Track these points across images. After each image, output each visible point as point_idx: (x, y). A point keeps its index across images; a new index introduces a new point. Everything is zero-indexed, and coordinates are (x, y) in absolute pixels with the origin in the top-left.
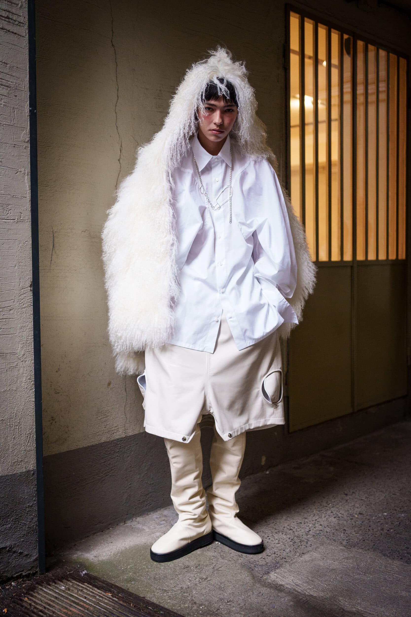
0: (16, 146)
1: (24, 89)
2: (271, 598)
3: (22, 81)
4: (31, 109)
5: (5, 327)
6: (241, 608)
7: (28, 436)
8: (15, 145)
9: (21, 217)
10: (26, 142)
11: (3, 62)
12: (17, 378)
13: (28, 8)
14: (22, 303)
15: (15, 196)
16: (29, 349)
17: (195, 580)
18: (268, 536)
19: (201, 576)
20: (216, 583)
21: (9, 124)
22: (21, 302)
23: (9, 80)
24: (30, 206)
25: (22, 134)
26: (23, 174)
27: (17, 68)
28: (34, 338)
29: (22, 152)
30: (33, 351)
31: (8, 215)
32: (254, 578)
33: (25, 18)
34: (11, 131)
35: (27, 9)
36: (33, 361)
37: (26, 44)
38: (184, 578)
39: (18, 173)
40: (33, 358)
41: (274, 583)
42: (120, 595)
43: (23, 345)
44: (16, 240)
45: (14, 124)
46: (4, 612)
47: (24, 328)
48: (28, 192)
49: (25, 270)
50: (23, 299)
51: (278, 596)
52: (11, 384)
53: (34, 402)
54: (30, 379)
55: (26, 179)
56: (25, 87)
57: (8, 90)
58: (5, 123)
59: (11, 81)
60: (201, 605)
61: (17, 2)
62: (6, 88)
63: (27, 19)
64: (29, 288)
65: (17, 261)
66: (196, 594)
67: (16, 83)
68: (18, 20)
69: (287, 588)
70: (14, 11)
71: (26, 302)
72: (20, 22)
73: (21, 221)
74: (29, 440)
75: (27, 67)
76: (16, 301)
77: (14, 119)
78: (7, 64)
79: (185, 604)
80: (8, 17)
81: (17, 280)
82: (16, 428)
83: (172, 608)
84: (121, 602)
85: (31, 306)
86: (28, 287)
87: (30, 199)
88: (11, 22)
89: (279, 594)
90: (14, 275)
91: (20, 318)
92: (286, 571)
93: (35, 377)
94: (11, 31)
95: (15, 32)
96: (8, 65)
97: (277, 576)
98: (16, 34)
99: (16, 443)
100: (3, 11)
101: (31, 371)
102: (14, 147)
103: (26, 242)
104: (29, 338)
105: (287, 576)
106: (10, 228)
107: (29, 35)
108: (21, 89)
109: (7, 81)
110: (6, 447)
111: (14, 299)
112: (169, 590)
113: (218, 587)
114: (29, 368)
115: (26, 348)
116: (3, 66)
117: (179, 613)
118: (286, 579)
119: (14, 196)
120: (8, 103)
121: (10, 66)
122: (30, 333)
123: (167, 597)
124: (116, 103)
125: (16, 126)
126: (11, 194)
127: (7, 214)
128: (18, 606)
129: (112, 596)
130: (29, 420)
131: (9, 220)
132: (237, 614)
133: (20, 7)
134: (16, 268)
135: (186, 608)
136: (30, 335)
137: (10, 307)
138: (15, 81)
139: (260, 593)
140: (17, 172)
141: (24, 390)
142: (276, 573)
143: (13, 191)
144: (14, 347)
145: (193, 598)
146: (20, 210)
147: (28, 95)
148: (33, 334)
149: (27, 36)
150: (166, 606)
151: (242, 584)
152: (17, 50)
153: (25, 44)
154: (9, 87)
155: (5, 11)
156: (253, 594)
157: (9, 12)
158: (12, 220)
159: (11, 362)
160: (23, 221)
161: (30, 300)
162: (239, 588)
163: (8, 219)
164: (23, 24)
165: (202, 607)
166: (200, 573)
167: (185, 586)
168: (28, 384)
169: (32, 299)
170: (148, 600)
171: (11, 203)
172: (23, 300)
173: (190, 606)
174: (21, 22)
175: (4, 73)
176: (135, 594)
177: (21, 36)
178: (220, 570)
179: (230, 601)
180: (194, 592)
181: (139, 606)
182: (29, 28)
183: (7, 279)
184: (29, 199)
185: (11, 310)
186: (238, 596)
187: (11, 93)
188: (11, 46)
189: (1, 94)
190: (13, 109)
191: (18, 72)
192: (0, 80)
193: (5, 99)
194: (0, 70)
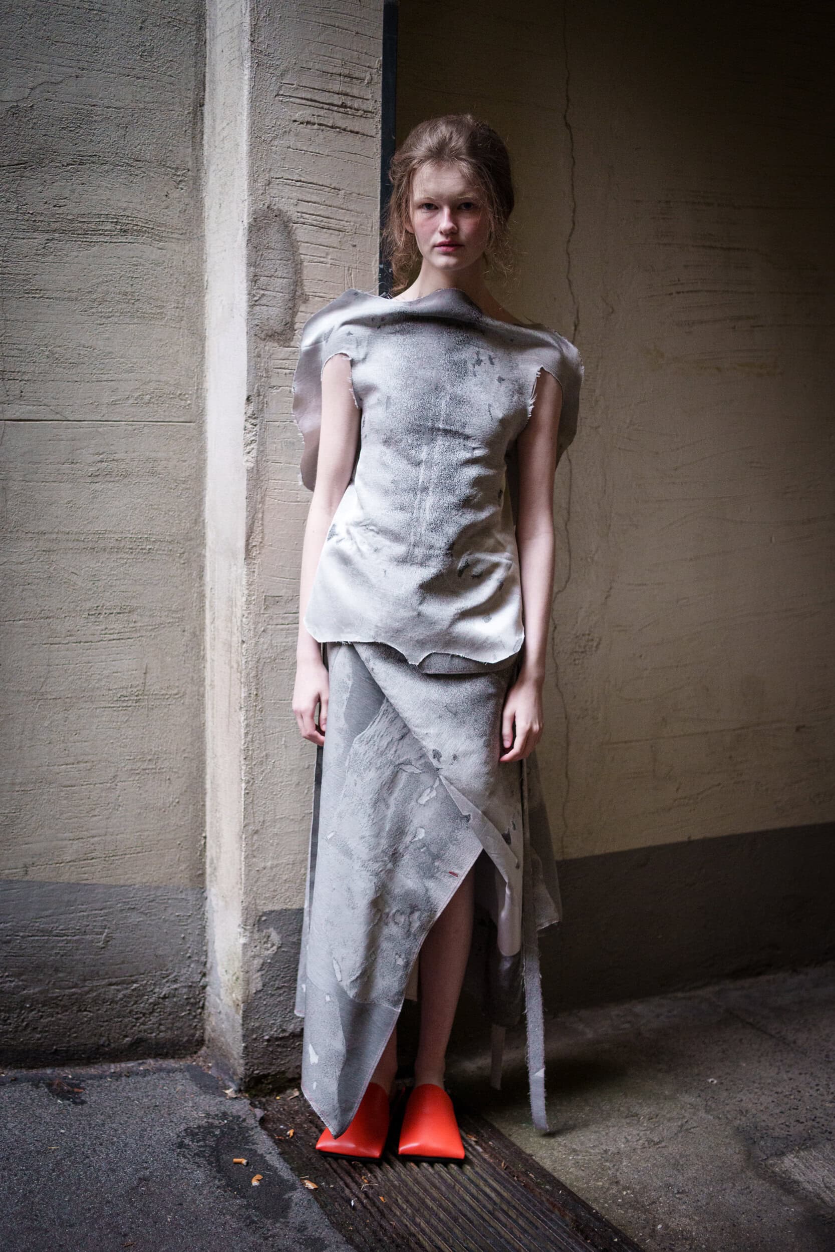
1: (371, 231)
2: (764, 1202)
3: (367, 218)
4: (382, 266)
6: (698, 1208)
11: (332, 187)
13: (383, 84)
17: (638, 1141)
18: (817, 1085)
19: (651, 1136)
20: (671, 1154)
23: (341, 218)
27: (359, 194)
32: (748, 1159)
33: (376, 101)
35: (381, 85)
37: (377, 150)
38: (618, 1136)
41: (784, 1175)
42: (490, 1143)
46: (289, 1136)
51: (780, 1200)
56: (372, 227)
57: (340, 237)
58: (332, 296)
59: (346, 219)
60: (625, 1188)
61: (362, 75)
62: (337, 233)
63: (379, 105)
66: (627, 1166)
67: (355, 223)
68: (364, 107)
69: (804, 1189)
70: (355, 92)
72: (365, 112)
75: (377, 192)
78: (340, 190)
79: (597, 1181)
80: (343, 106)
83: (571, 1184)
84: (486, 1156)
88: (350, 113)
89: (784, 1198)
92: (820, 1157)
94: (348, 129)
95: (356, 130)
96: (341, 192)
97: (797, 1163)
98: (357, 133)
100: (336, 96)
105: (815, 1168)
107: (383, 133)
108: (366, 232)
109: (339, 220)
112: (581, 1152)
113: (672, 1161)
116: (333, 194)
117: (580, 1195)
118: (812, 1172)
120: (339, 259)
121: (345, 193)
123: (573, 1162)
124: (570, 236)
128: (314, 1129)
129: (476, 1142)
132: (686, 1217)
133: (368, 83)
135: (597, 1188)
138: (353, 219)
139: (748, 1188)
142: (798, 1158)
145: (618, 1174)
147: (378, 242)
149: (379, 136)
150: (562, 1179)
151: (721, 1165)
152: (359, 163)
153: (375, 150)
154: (341, 231)
155: (338, 94)
156: (733, 1188)
157: (346, 95)
162: (710, 1171)
164: (373, 113)
165: (627, 1194)
166: (652, 1130)
167: (612, 1149)
170: (534, 1161)
173: (607, 1186)
174: (368, 110)
175: (334, 207)
176: (518, 1147)
177: (367, 136)
178: (692, 1133)
179: (683, 1192)
180: (624, 1164)
181: (513, 1169)
182: (382, 119)
186: (702, 1185)
187: (346, 242)
188: (347, 156)
189: (326, 244)
190: (349, 270)
191: (360, 202)
192: (325, 220)
193: (333, 253)
194: (327, 202)
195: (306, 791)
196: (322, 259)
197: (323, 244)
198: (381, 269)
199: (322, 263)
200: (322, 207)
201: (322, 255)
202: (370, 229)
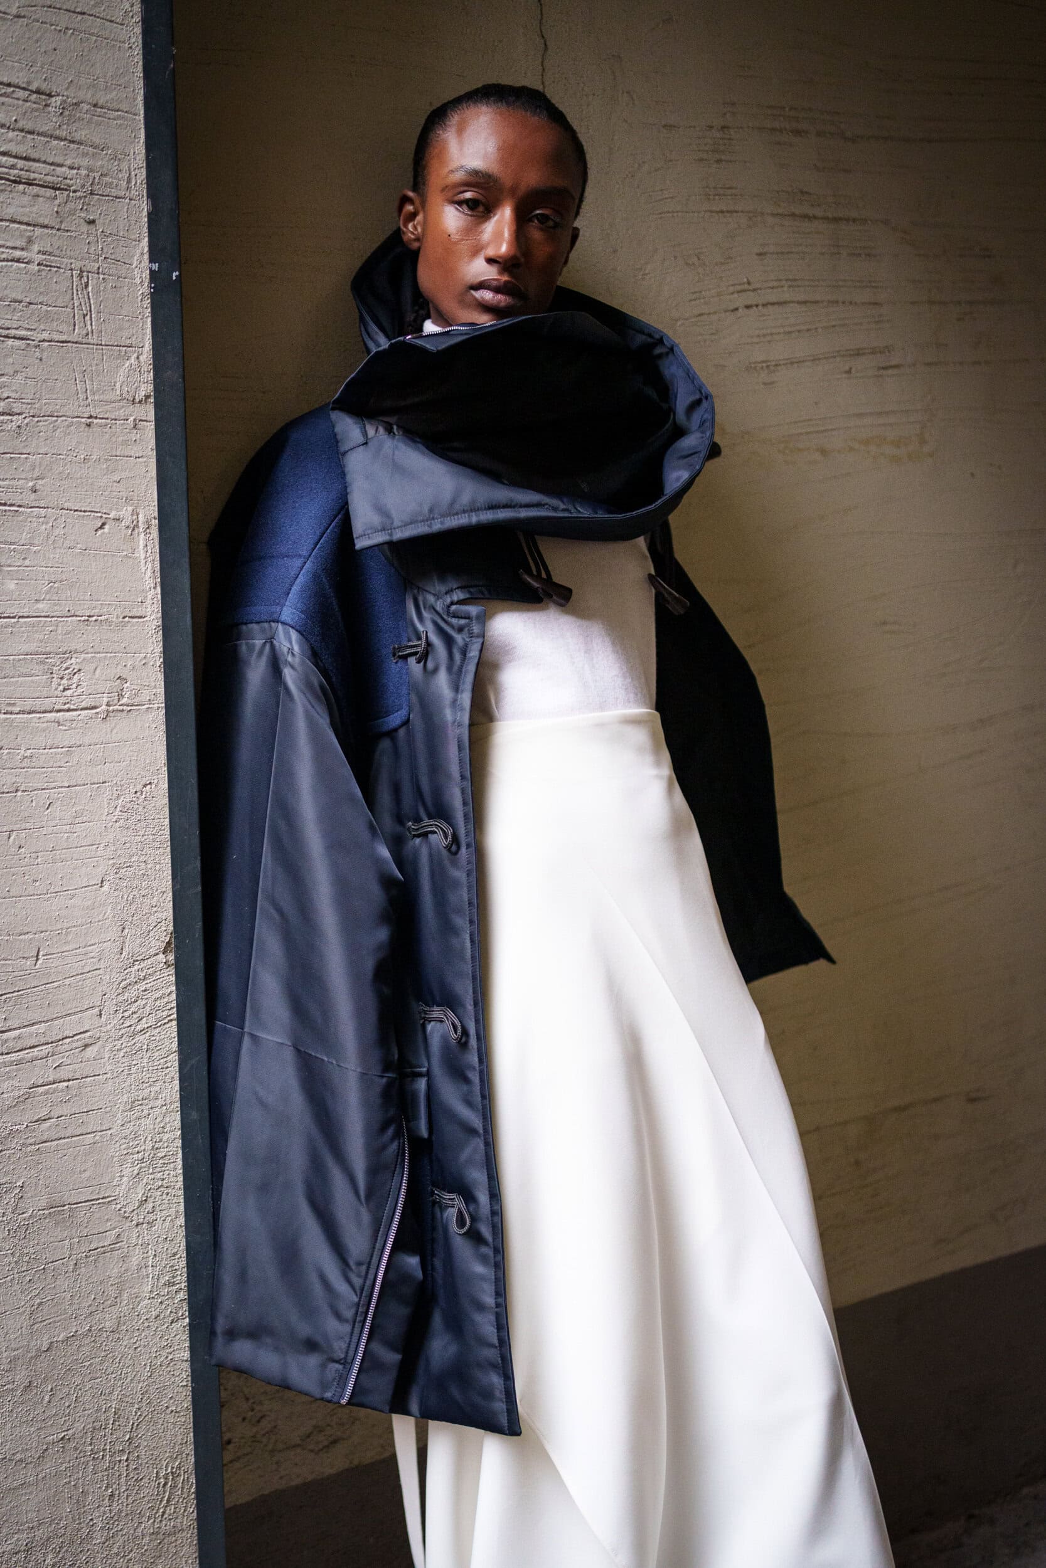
0: (95, 421)
1: (128, 189)
3: (115, 158)
4: (156, 267)
5: (66, 1110)
7: (165, 1484)
8: (91, 417)
9: (123, 696)
10: (140, 402)
11: (34, 87)
12: (120, 1288)
14: (135, 1016)
15: (94, 619)
16: (163, 1180)
21: (64, 338)
22: (126, 1014)
23: (58, 160)
24: (159, 648)
25: (123, 372)
26: (128, 527)
27: (95, 106)
28: (184, 1137)
29: (125, 443)
30: (180, 1184)
31: (68, 693)
34: (74, 364)
36: (181, 1221)
37: (132, 6)
39: (107, 527)
40: (182, 1208)
43: (141, 1168)
44: (105, 782)
45: (87, 334)
47: (141, 1105)
48: (150, 597)
49: (143, 892)
50: (135, 1002)
52: (93, 1308)
53: (187, 1365)
54: (170, 1284)
55: (141, 547)
56: (129, 182)
57: (57, 202)
58: (45, 335)
59: (68, 162)
62: (50, 193)
64: (161, 957)
65: (111, 862)
67: (90, 170)
71: (148, 1009)
73: (123, 711)
74: (169, 1498)
75: (135, 99)
76: (110, 1007)
77: (85, 316)
78: (50, 95)
81: (113, 934)
82: (120, 1461)
85: (171, 1020)
86: (157, 954)
87: (160, 623)
90: (100, 917)
91: (126, 1072)
93: (188, 1277)
96: (53, 99)
99: (120, 1511)
101: (175, 1254)
102: (89, 425)
103: (145, 786)
104: (165, 1137)
106: (78, 743)
108: (114, 192)
109: (52, 164)
110: (79, 1530)
111: (99, 1003)
114: (167, 1245)
115: (152, 1176)
116: (35, 106)
119: (89, 616)
120: (57, 252)
121: (64, 102)
122: (167, 1120)
125: (95, 342)
126: (77, 613)
127: (65, 690)
130: (170, 1426)
131: (75, 713)
134: (106, 888)
136: (168, 1128)
137: (82, 1036)
138: (85, 162)
140: (104, 524)
141: (149, 1326)
143: (88, 597)
144: (106, 1179)
146: (119, 667)
147: (145, 213)
148: (178, 1123)
152: (92, 34)
154: (59, 189)
158: (86, 709)
159: (92, 1232)
160: (130, 709)
161: (166, 1000)
163: (69, 710)
168: (161, 1302)
169: (174, 996)
171: (80, 647)
172: (136, 1004)
175: (39, 134)
183: (67, 934)
184: (155, 622)
185: (86, 1046)
187: (72, 213)
188: (64, 20)
189: (25, 220)
190: (81, 276)
191: (99, 124)
192: (21, 163)
193: (43, 240)
194: (20, 125)
195: (47, 1398)
196: (18, 254)
197: (18, 218)
198: (152, 272)
199: (18, 261)
200: (11, 134)
201: (18, 244)
202: (124, 184)
